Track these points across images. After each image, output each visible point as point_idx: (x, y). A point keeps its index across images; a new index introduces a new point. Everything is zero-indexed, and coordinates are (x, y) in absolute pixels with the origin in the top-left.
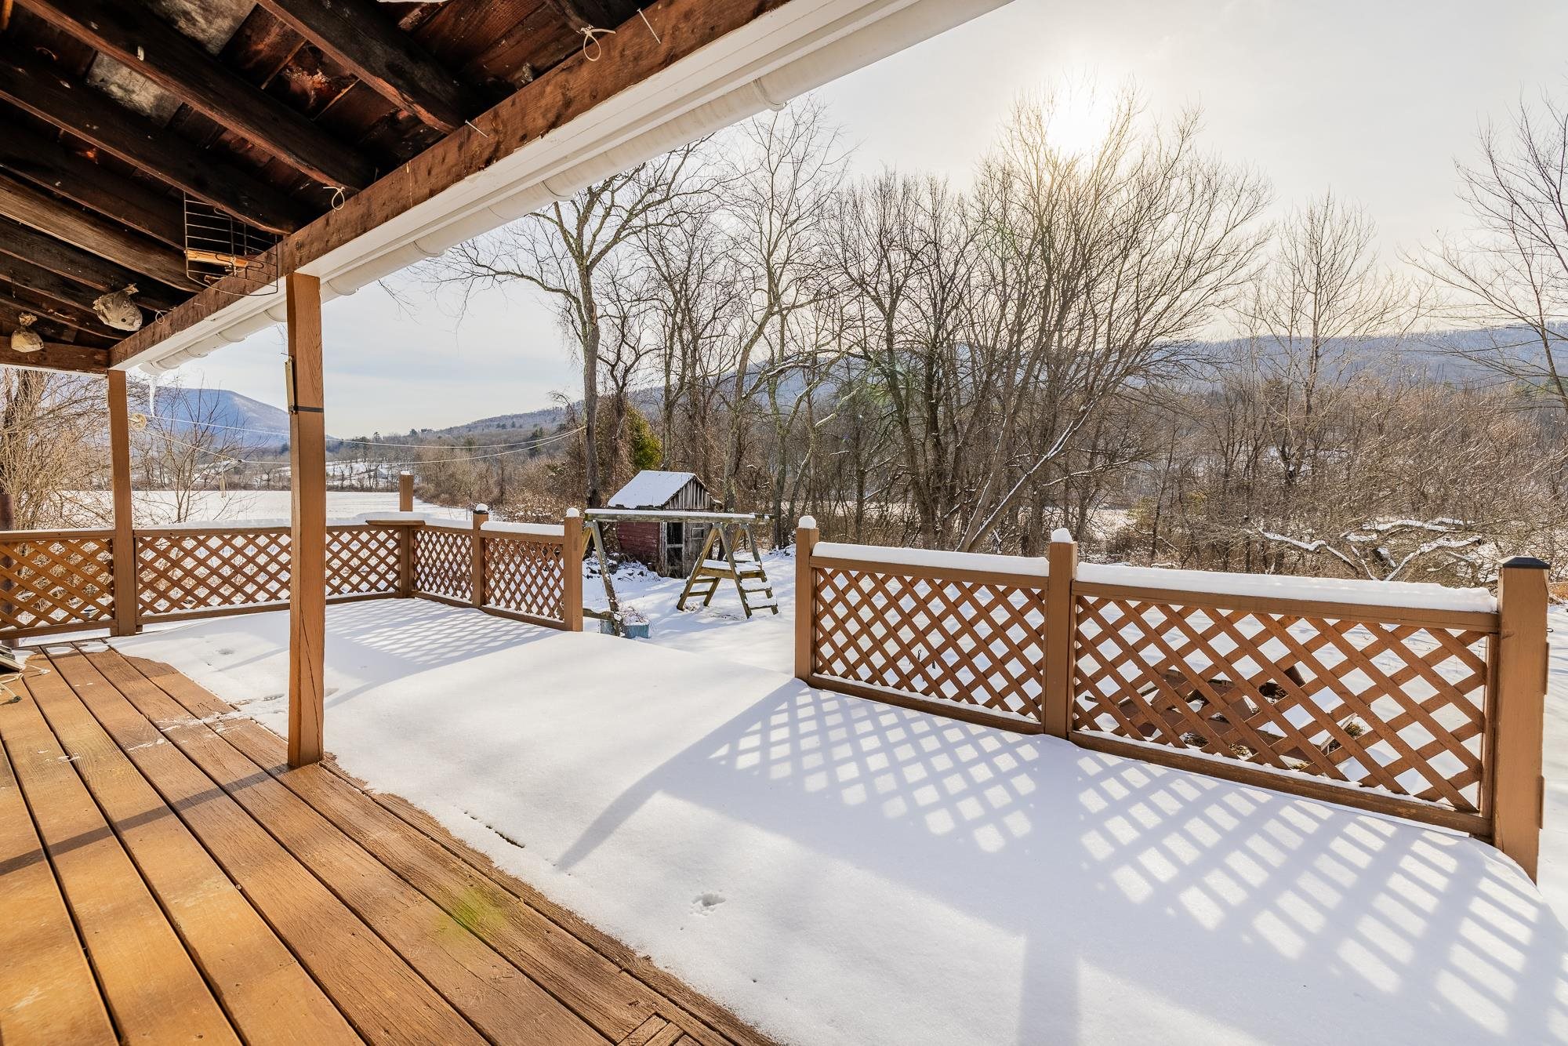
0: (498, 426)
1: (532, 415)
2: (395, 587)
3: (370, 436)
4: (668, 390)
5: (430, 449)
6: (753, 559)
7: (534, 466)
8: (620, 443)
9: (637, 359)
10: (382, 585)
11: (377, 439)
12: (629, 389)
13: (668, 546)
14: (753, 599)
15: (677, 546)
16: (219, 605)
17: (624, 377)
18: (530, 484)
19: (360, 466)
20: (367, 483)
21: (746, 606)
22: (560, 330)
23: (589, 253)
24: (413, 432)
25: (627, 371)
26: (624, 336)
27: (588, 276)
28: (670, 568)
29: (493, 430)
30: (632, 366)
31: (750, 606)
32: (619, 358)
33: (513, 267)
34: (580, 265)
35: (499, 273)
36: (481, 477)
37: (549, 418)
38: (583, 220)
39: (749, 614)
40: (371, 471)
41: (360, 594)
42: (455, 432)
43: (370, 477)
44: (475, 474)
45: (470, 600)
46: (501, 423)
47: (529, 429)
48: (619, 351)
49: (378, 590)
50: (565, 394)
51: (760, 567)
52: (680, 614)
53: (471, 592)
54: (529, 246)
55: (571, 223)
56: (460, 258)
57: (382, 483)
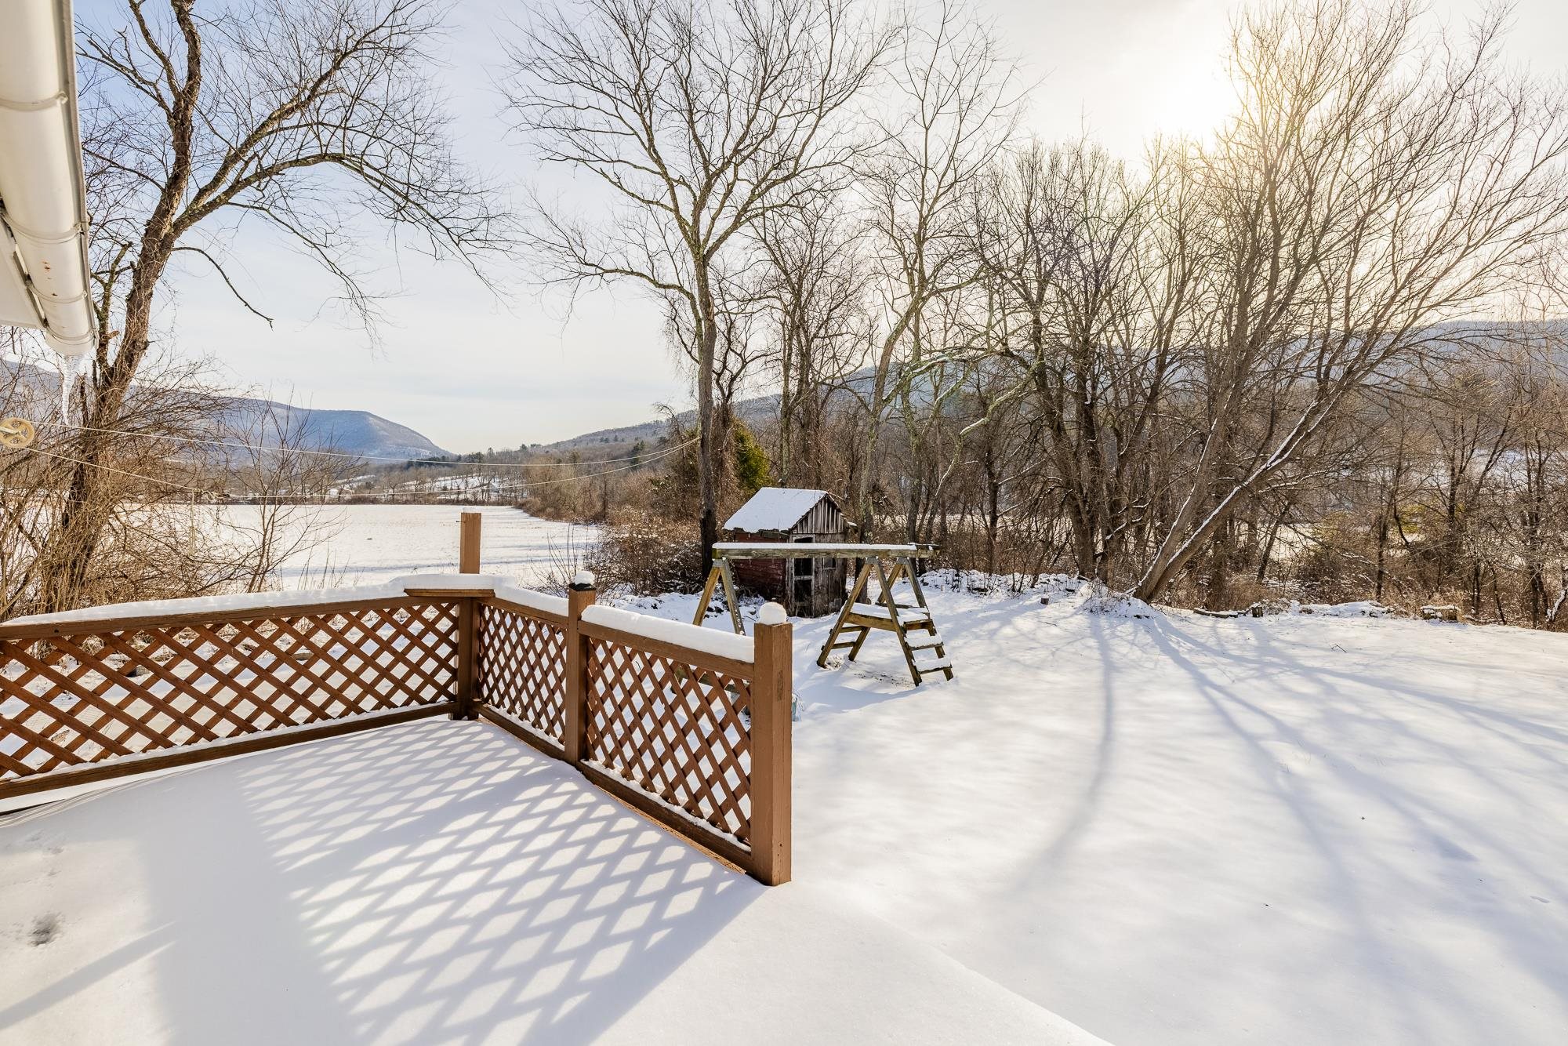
0: (602, 440)
1: (634, 429)
2: (448, 695)
3: (485, 452)
4: (786, 396)
5: (537, 466)
6: (917, 604)
7: (636, 480)
8: (727, 455)
9: (743, 367)
10: (428, 693)
11: (491, 453)
12: (736, 398)
13: (795, 578)
14: (923, 660)
15: (806, 577)
16: (144, 751)
17: (730, 386)
18: (632, 499)
19: (475, 481)
20: (480, 497)
21: (913, 669)
22: (665, 340)
23: (706, 241)
24: (524, 447)
25: (733, 379)
26: (730, 343)
27: (705, 267)
28: (798, 604)
29: (597, 444)
30: (738, 374)
31: (919, 669)
32: (725, 367)
33: (622, 264)
34: (696, 254)
35: (607, 272)
36: (585, 491)
37: (650, 432)
38: (699, 205)
39: (917, 681)
40: (483, 485)
41: (393, 711)
42: (562, 447)
43: (483, 491)
44: (579, 488)
45: (561, 741)
46: (604, 437)
47: (630, 442)
48: (725, 358)
49: (422, 701)
50: (670, 405)
51: (928, 614)
52: (821, 673)
53: (563, 727)
54: (640, 240)
55: (686, 211)
56: (567, 258)
57: (494, 497)
